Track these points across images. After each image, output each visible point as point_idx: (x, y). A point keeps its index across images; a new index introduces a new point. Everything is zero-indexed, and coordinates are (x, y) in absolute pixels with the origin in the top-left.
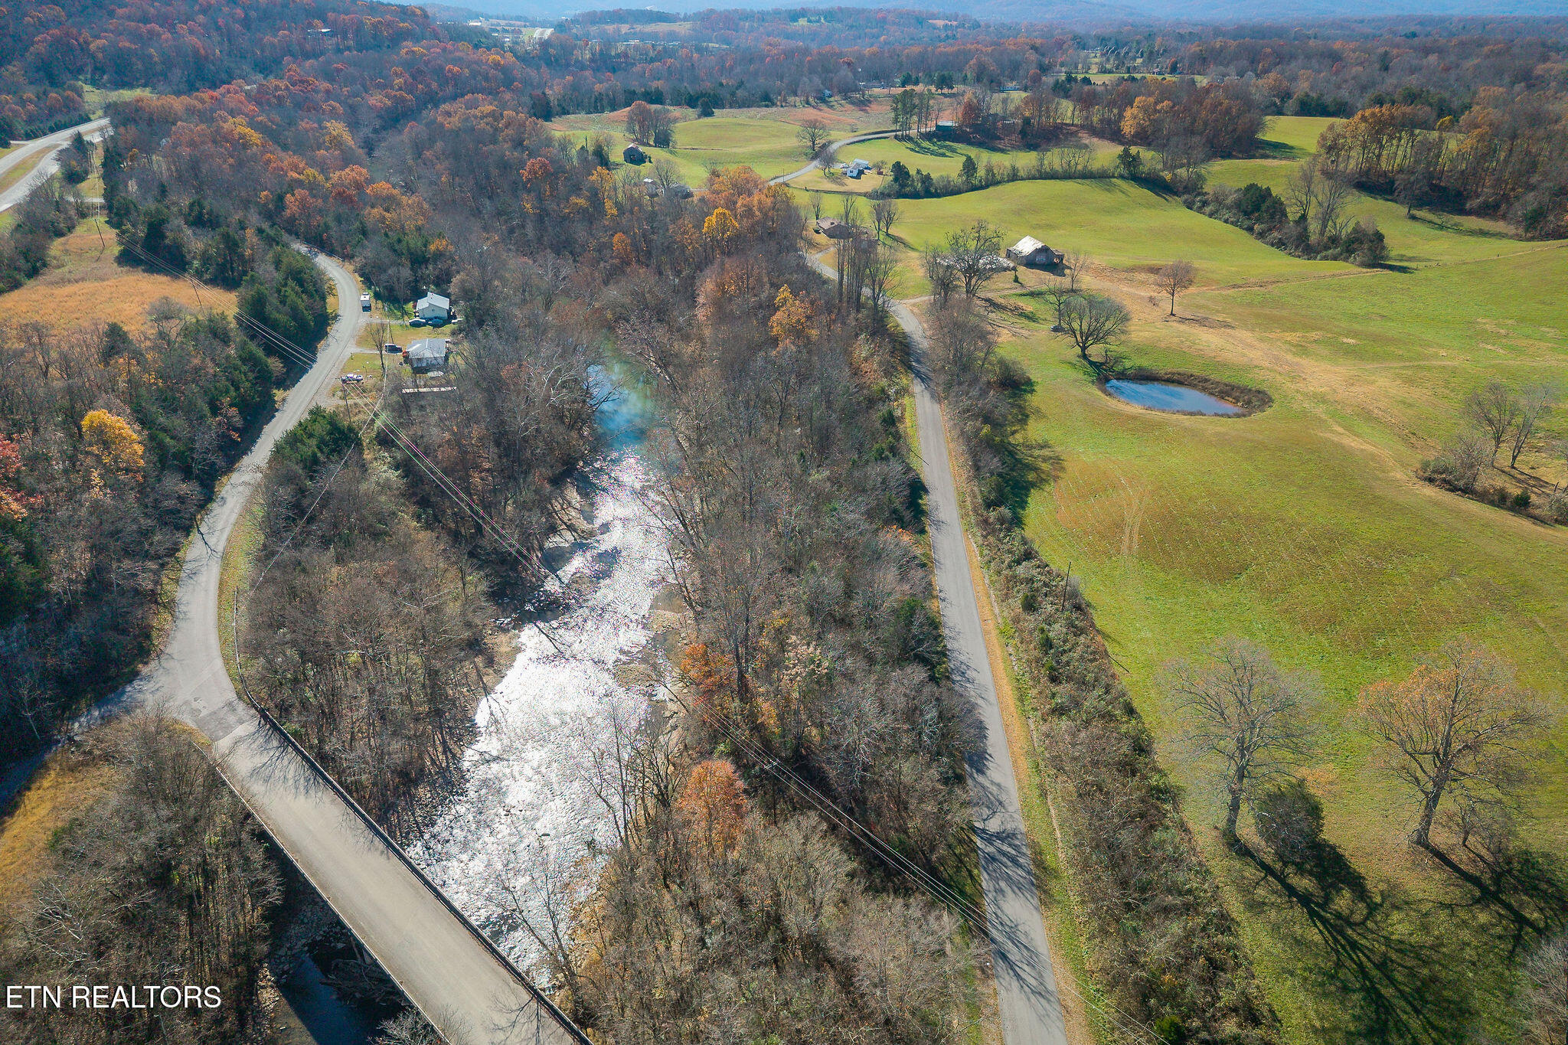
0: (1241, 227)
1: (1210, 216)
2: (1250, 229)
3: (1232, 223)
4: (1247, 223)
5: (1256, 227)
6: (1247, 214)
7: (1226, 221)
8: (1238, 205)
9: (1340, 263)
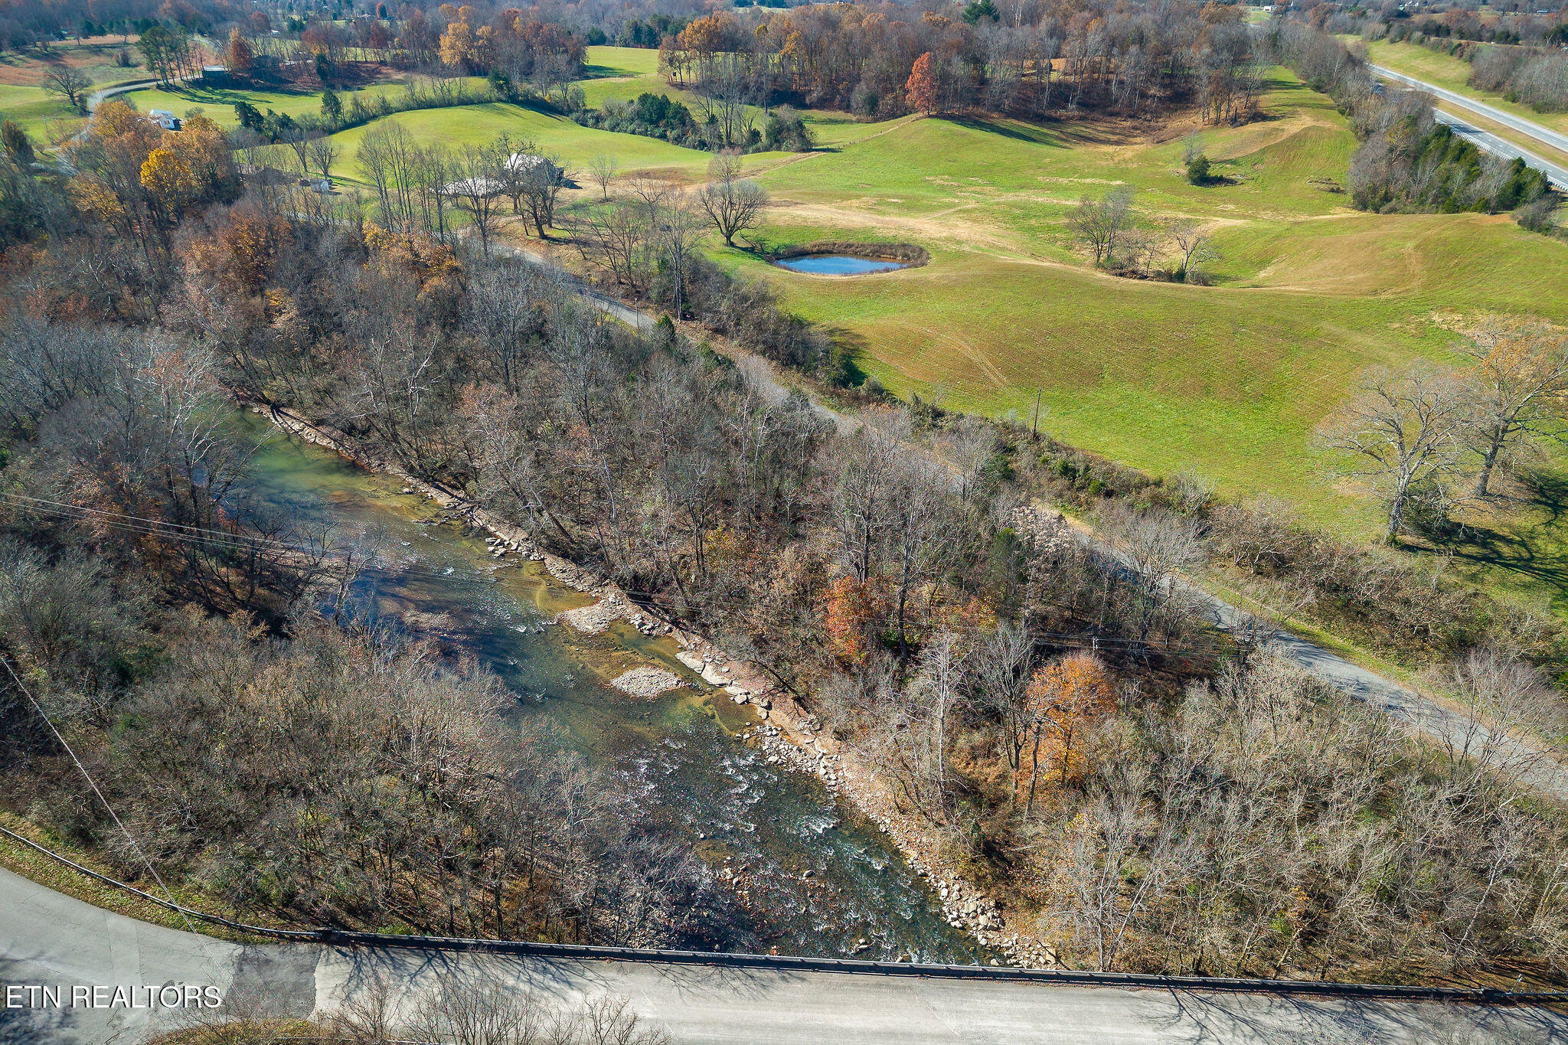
0: (652, 136)
1: (612, 130)
2: (663, 137)
3: (640, 133)
4: (658, 131)
5: (668, 133)
6: (655, 123)
7: (633, 132)
8: (639, 115)
9: (774, 153)
